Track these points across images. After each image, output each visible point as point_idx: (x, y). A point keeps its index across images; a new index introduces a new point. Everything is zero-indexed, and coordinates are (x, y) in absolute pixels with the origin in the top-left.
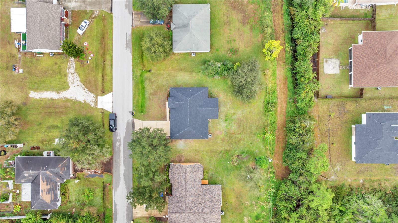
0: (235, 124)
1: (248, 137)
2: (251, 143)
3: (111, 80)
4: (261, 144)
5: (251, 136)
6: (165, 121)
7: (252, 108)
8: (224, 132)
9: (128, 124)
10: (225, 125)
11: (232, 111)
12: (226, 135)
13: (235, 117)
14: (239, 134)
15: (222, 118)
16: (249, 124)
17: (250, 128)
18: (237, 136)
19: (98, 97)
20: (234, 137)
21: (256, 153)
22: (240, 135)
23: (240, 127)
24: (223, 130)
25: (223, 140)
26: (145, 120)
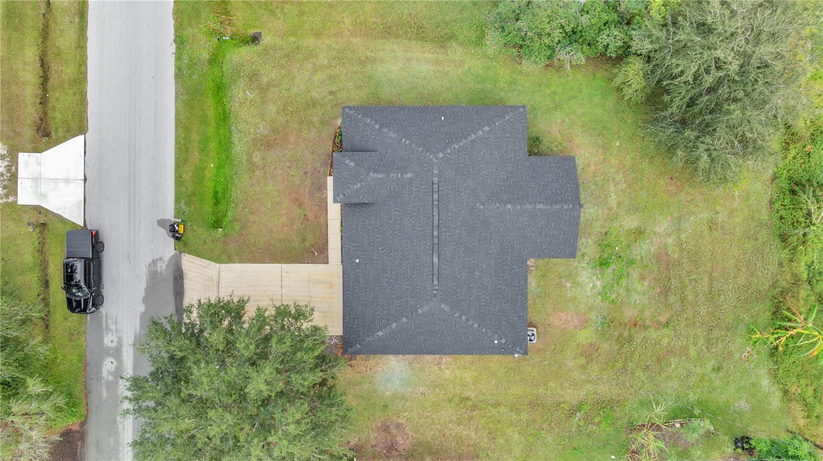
0: (642, 278)
1: (701, 342)
2: (717, 369)
3: (81, 80)
4: (763, 371)
5: (716, 333)
6: (322, 266)
7: (718, 208)
8: (592, 316)
9: (154, 277)
10: (598, 283)
11: (631, 222)
12: (602, 335)
13: (645, 249)
14: (659, 326)
15: (583, 255)
16: (706, 279)
17: (712, 295)
18: (653, 334)
19: (22, 157)
20: (638, 337)
21: (740, 414)
22: (666, 331)
23: (665, 292)
24: (591, 309)
25: (589, 353)
26: (230, 260)
